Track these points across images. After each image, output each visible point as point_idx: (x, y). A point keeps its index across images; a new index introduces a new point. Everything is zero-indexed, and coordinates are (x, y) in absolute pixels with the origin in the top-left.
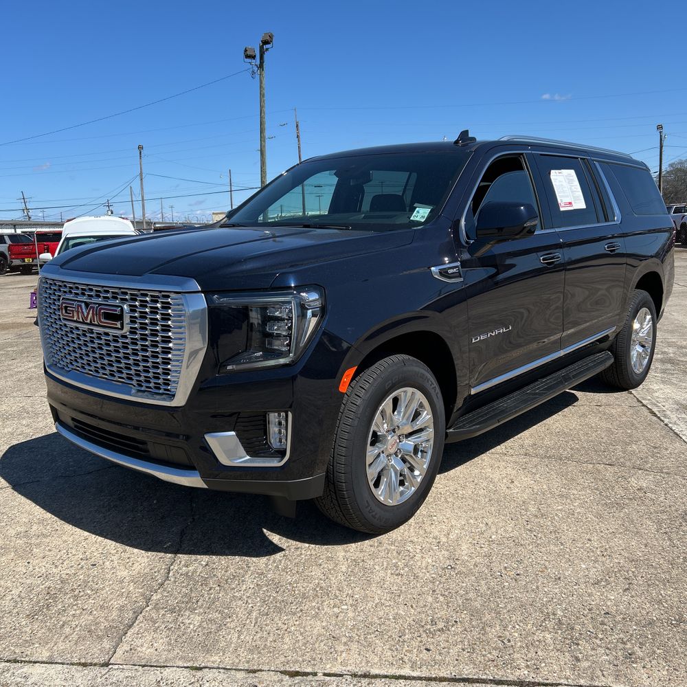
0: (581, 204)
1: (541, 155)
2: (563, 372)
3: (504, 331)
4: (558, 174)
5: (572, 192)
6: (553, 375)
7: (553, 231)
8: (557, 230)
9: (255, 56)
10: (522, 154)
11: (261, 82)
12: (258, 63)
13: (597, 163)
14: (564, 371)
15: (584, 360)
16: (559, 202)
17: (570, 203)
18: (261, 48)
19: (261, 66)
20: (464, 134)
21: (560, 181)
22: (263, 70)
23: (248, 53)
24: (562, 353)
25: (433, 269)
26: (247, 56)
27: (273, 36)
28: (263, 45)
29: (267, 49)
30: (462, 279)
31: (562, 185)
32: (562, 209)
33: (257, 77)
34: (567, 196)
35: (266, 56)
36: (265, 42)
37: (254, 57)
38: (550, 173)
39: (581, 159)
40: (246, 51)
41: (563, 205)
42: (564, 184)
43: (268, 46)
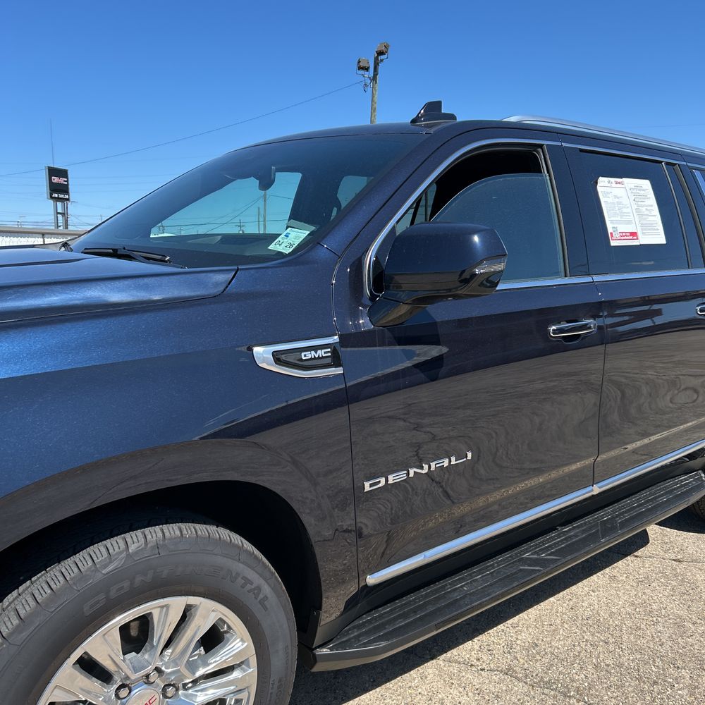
0: (657, 236)
1: (582, 151)
2: (605, 515)
3: (453, 462)
4: (614, 185)
5: (641, 215)
6: (587, 519)
7: (587, 279)
8: (597, 278)
9: (369, 68)
10: (541, 146)
11: (373, 96)
12: (371, 75)
13: (697, 174)
14: (609, 509)
15: (653, 489)
16: (610, 230)
17: (634, 234)
18: (376, 59)
19: (374, 79)
20: (433, 108)
21: (616, 197)
22: (376, 83)
23: (362, 64)
24: (596, 490)
25: (258, 350)
26: (361, 68)
27: (389, 46)
28: (378, 56)
29: (382, 60)
30: (340, 371)
31: (619, 203)
32: (613, 243)
33: (370, 90)
34: (629, 222)
35: (380, 68)
36: (380, 53)
37: (367, 69)
38: (596, 183)
39: (667, 164)
40: (359, 62)
41: (616, 235)
42: (625, 201)
43: (381, 57)
